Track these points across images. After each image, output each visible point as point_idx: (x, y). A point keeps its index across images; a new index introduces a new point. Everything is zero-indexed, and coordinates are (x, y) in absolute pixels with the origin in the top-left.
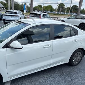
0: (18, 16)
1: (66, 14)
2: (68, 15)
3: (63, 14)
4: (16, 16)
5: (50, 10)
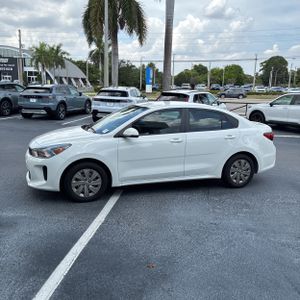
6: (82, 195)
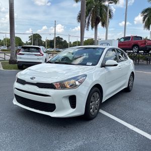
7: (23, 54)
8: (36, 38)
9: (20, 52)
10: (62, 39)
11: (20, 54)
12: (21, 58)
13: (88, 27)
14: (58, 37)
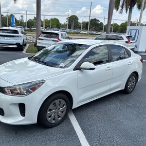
0: (21, 36)
1: (82, 32)
2: (85, 34)
3: (78, 33)
4: (18, 37)
5: (55, 26)
6: (53, 121)
7: (42, 39)
8: (73, 20)
9: (40, 38)
10: (98, 21)
11: (40, 39)
12: (40, 43)
13: (122, 10)
14: (95, 19)
